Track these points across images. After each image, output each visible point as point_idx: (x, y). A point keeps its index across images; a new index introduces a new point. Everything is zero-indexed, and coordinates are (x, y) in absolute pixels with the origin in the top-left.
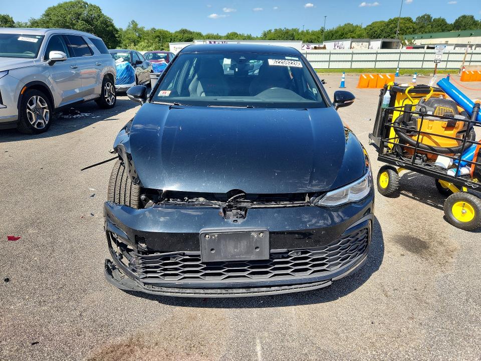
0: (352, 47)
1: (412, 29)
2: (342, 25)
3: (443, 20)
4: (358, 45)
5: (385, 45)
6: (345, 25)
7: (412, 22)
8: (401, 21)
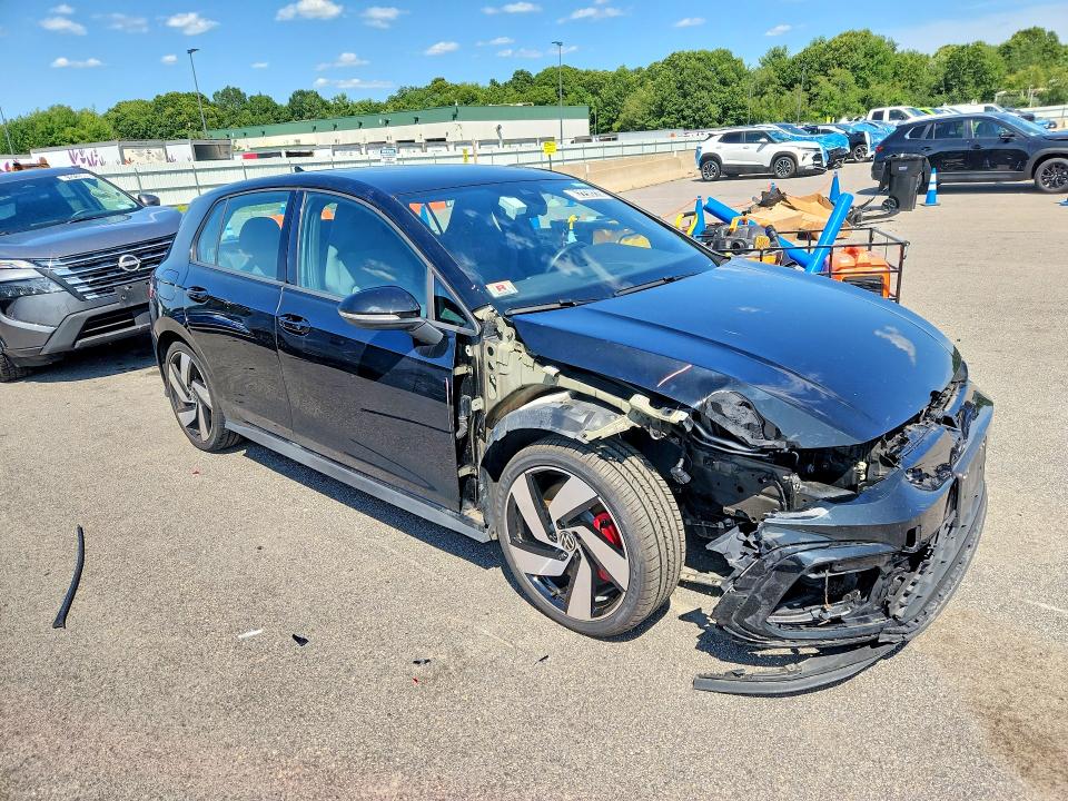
0: (127, 159)
1: (216, 119)
2: (44, 108)
3: (268, 100)
4: (141, 155)
5: (201, 153)
6: (52, 109)
7: (206, 102)
8: (185, 101)
